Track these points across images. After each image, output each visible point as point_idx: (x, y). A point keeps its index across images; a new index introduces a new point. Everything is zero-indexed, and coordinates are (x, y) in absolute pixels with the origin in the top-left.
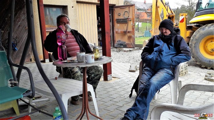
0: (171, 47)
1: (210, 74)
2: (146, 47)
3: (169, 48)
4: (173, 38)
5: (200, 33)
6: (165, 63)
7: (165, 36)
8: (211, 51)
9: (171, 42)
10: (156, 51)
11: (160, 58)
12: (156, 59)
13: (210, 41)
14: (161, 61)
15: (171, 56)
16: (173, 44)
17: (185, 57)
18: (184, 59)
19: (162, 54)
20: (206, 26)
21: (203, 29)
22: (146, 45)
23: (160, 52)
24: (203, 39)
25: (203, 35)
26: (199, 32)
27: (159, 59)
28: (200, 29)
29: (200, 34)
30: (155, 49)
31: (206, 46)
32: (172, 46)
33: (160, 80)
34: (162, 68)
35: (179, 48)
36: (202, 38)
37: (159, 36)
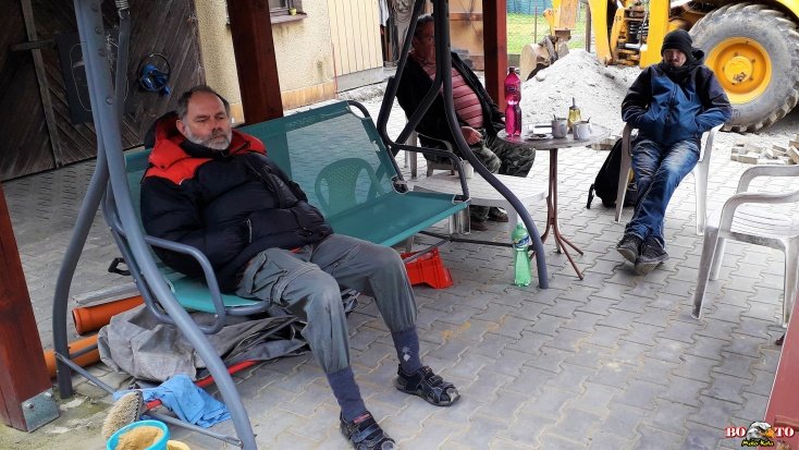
0: (691, 93)
1: (742, 146)
2: (631, 92)
3: (687, 95)
4: (694, 73)
5: (707, 31)
6: (686, 129)
7: (674, 68)
8: (735, 82)
9: (689, 81)
10: (663, 104)
11: (675, 119)
12: (666, 120)
13: (733, 53)
14: (678, 125)
15: (693, 114)
16: (694, 86)
17: (719, 115)
18: (721, 119)
19: (677, 111)
20: (723, 12)
21: (717, 19)
22: (631, 89)
23: (672, 105)
24: (716, 47)
25: (715, 36)
26: (704, 27)
27: (673, 122)
28: (707, 20)
29: (707, 35)
30: (660, 98)
31: (721, 68)
32: (692, 90)
33: (682, 164)
34: (680, 141)
35: (708, 94)
36: (713, 46)
37: (660, 66)
